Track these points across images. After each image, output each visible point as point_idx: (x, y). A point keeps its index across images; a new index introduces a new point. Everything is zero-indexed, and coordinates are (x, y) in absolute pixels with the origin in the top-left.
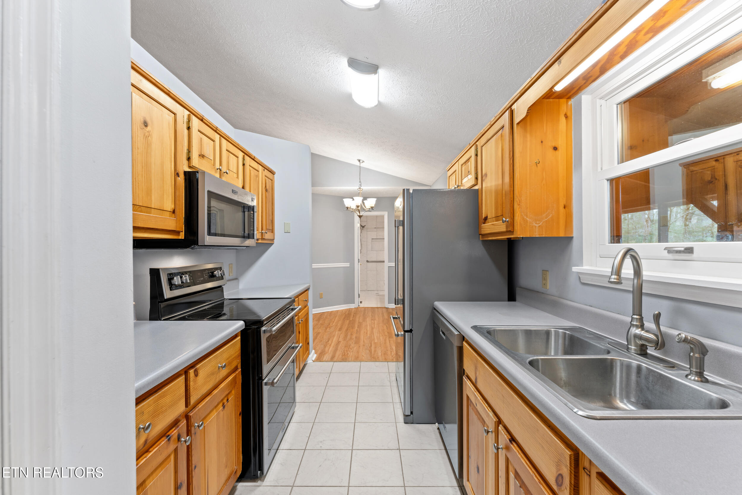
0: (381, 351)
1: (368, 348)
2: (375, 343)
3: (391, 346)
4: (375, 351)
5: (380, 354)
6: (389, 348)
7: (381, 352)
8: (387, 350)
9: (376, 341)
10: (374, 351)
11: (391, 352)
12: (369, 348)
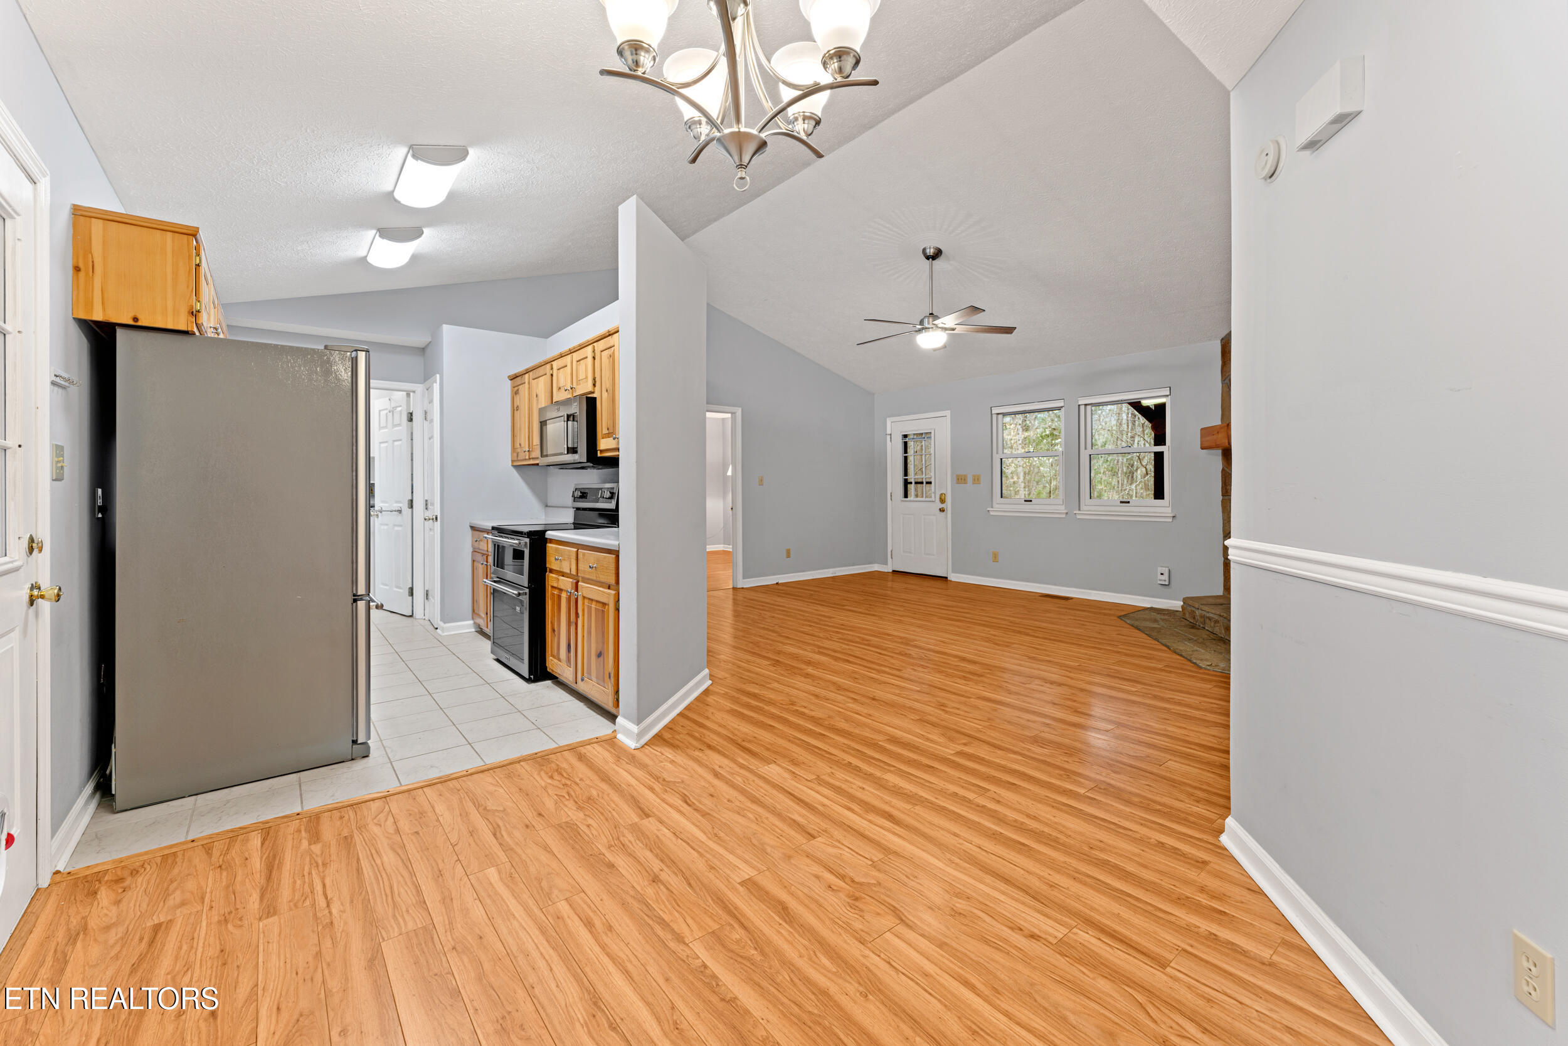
0: (438, 820)
1: (502, 819)
2: (489, 859)
3: (407, 863)
4: (465, 815)
5: (440, 808)
6: (411, 848)
7: (441, 819)
8: (417, 833)
9: (492, 873)
10: (467, 814)
11: (398, 831)
12: (501, 823)
